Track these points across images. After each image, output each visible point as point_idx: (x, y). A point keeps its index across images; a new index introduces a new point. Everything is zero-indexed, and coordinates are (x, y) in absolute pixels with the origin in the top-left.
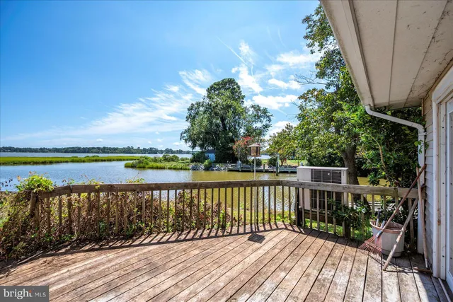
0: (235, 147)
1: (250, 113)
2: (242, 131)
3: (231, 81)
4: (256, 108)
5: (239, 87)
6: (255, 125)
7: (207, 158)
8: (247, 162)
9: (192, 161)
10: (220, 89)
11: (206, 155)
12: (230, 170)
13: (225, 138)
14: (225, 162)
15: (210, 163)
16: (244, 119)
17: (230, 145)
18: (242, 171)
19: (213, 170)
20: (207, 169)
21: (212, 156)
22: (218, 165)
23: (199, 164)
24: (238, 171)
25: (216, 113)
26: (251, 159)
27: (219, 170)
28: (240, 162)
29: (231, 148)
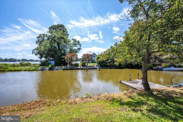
0: (66, 58)
1: (71, 42)
2: (68, 50)
3: (62, 26)
4: (75, 40)
5: (66, 29)
6: (74, 48)
7: (50, 64)
8: (72, 65)
9: (41, 65)
10: (56, 28)
11: (49, 62)
12: (64, 69)
13: (60, 53)
14: (60, 65)
15: (52, 66)
16: (69, 45)
17: (63, 57)
18: (70, 69)
19: (54, 70)
20: (50, 69)
21: (53, 63)
22: (57, 67)
23: (45, 67)
24: (68, 69)
25: (55, 41)
26: (74, 63)
27: (57, 70)
28: (68, 65)
29: (64, 58)
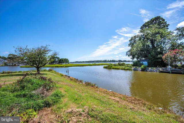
0: (164, 57)
2: (168, 46)
3: (158, 18)
5: (164, 20)
6: (179, 42)
7: (142, 64)
8: (176, 66)
9: (134, 65)
10: (149, 25)
11: (141, 62)
12: (161, 72)
13: (155, 52)
14: (156, 66)
15: (145, 67)
16: (169, 39)
17: (159, 56)
18: (172, 73)
19: (147, 71)
20: (143, 70)
21: (145, 63)
23: (138, 67)
24: (169, 73)
25: (148, 39)
28: (169, 67)
29: (161, 58)
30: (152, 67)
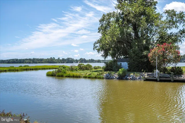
0: (150, 55)
1: (164, 19)
4: (171, 13)
6: (169, 32)
7: (120, 67)
8: (165, 70)
9: (106, 69)
11: (119, 63)
12: (147, 80)
13: (138, 45)
14: (139, 71)
15: (124, 72)
16: (157, 26)
17: (145, 53)
18: (161, 81)
19: (127, 79)
20: (122, 78)
21: (125, 65)
22: (132, 74)
23: (113, 73)
24: (156, 81)
25: (129, 21)
26: (170, 66)
27: (134, 79)
28: (157, 71)
29: (146, 56)
30: (135, 71)
